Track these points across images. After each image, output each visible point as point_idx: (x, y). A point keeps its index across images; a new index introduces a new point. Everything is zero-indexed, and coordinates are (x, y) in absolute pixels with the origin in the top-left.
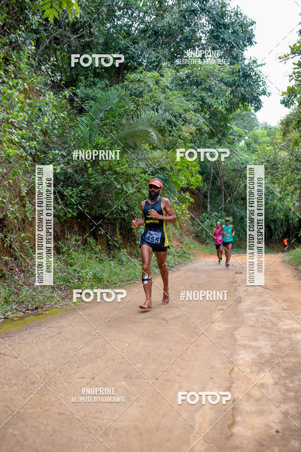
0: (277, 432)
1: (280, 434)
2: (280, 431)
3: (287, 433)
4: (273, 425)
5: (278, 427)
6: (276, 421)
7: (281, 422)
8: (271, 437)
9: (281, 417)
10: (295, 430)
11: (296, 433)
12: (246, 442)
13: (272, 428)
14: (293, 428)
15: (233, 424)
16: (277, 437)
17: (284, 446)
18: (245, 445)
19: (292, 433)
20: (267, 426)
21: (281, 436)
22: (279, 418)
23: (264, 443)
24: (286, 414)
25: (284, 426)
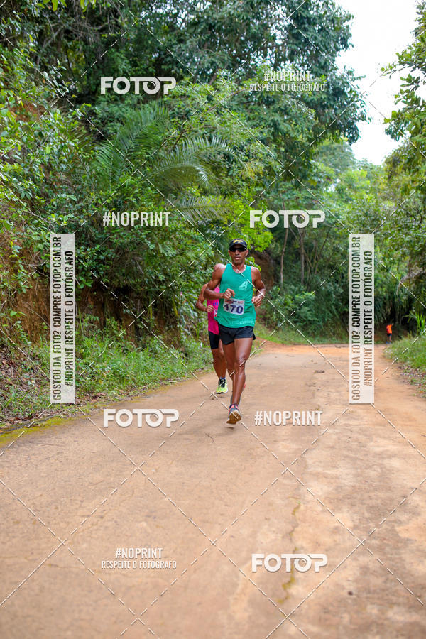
0: (350, 593)
1: (354, 596)
2: (354, 592)
3: (365, 595)
4: (345, 584)
5: (352, 588)
6: (350, 579)
7: (356, 581)
8: (341, 601)
9: (358, 574)
10: (375, 592)
11: (376, 596)
12: (305, 606)
13: (343, 588)
14: (372, 589)
15: (290, 583)
16: (350, 601)
17: (357, 612)
18: (303, 612)
19: (369, 595)
20: (337, 585)
21: (355, 599)
22: (355, 574)
23: (330, 608)
24: (365, 570)
25: (360, 586)
